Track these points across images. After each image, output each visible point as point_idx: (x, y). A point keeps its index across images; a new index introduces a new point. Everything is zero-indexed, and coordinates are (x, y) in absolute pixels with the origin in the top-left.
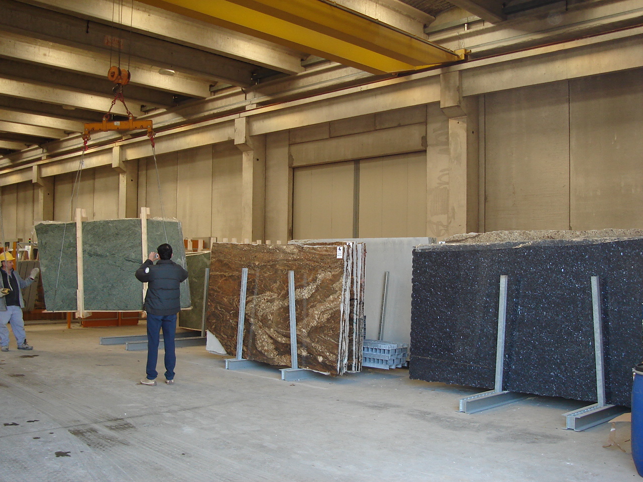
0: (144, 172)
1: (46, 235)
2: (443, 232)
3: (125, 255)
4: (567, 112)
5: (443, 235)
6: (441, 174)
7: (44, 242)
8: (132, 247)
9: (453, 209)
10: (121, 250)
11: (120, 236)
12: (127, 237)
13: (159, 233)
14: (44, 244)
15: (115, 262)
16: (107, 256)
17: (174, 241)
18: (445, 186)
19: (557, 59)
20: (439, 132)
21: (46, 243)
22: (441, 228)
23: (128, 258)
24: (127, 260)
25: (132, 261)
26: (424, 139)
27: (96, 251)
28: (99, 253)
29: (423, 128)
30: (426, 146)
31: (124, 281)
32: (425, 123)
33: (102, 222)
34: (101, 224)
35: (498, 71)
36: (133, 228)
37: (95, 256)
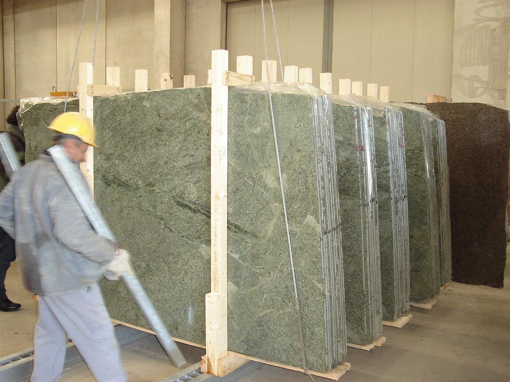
0: (11, 16)
3: (174, 188)
8: (190, 168)
10: (167, 174)
11: (164, 136)
12: (182, 138)
13: (258, 130)
15: (154, 207)
16: (138, 188)
17: (297, 157)
23: (180, 197)
24: (179, 203)
25: (190, 208)
27: (118, 173)
28: (124, 179)
31: (171, 259)
36: (195, 114)
37: (115, 186)
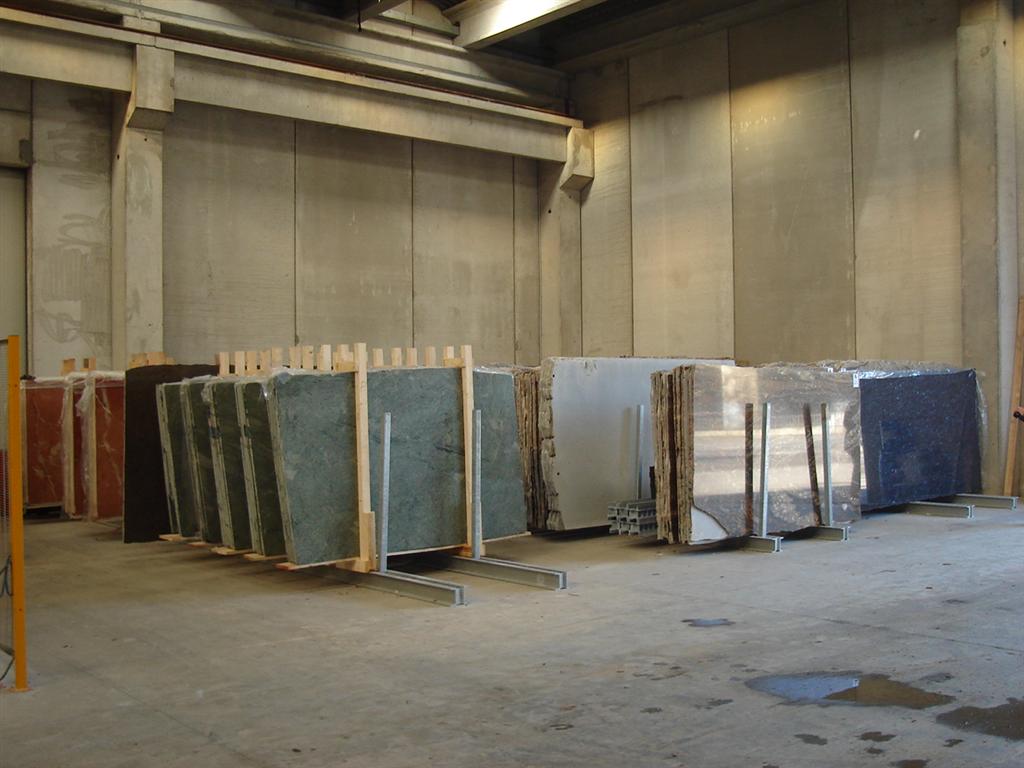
1: (295, 398)
2: (73, 333)
4: (292, 164)
5: (73, 339)
6: (66, 222)
7: (291, 413)
9: (136, 294)
12: (439, 402)
14: (291, 418)
18: (75, 247)
19: (325, 91)
20: (62, 141)
21: (295, 417)
22: (67, 325)
26: (26, 146)
29: (24, 123)
30: (32, 161)
32: (30, 114)
33: (397, 373)
34: (396, 376)
35: (235, 76)
